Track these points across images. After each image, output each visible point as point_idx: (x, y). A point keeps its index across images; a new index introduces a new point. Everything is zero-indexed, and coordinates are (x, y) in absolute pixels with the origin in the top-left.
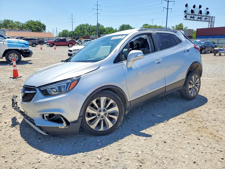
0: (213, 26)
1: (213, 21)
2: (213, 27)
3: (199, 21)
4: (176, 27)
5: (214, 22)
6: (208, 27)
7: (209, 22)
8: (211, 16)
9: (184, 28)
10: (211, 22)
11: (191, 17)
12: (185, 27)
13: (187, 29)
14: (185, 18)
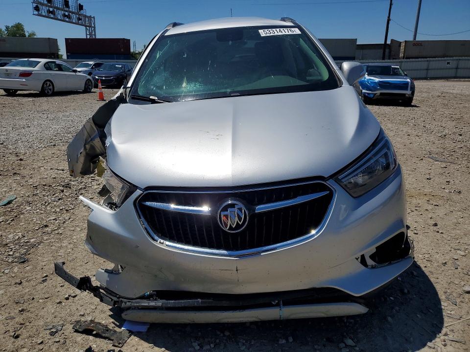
0: (95, 35)
1: (93, 25)
2: (95, 37)
3: (67, 22)
4: (6, 31)
5: (94, 27)
6: (87, 36)
7: (86, 26)
8: (88, 15)
9: (27, 34)
10: (90, 26)
11: (49, 12)
12: (30, 32)
13: (35, 37)
14: (36, 13)
